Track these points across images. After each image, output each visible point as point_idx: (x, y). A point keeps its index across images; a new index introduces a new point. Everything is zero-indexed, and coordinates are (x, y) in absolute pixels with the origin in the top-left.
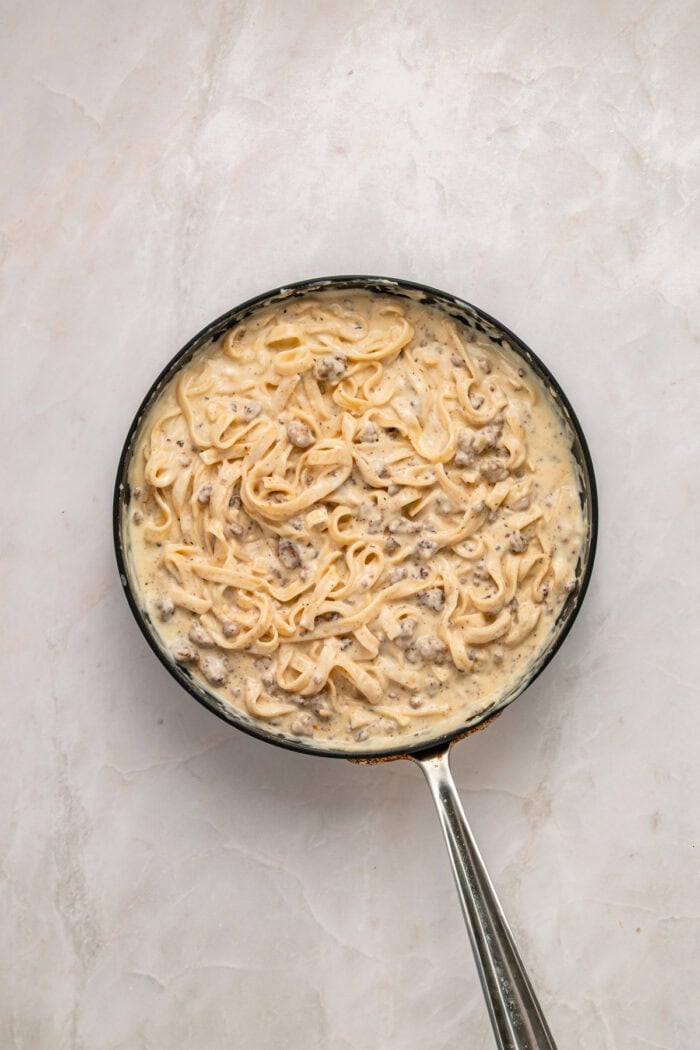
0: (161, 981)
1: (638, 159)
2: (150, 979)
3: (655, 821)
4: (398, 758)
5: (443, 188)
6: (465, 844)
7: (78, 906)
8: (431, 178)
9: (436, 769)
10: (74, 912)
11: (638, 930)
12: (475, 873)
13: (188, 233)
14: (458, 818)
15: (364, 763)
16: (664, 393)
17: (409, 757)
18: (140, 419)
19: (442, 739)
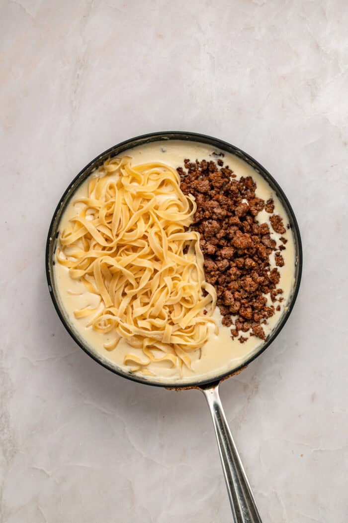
0: (48, 473)
1: (318, 47)
2: (42, 471)
3: (313, 398)
4: (192, 388)
5: (214, 58)
6: (226, 434)
7: (5, 431)
8: (208, 53)
9: (212, 395)
10: (3, 434)
11: (302, 455)
12: (231, 450)
13: (78, 77)
14: (223, 421)
15: (174, 390)
16: (327, 171)
17: (198, 388)
18: (62, 203)
19: (215, 379)
